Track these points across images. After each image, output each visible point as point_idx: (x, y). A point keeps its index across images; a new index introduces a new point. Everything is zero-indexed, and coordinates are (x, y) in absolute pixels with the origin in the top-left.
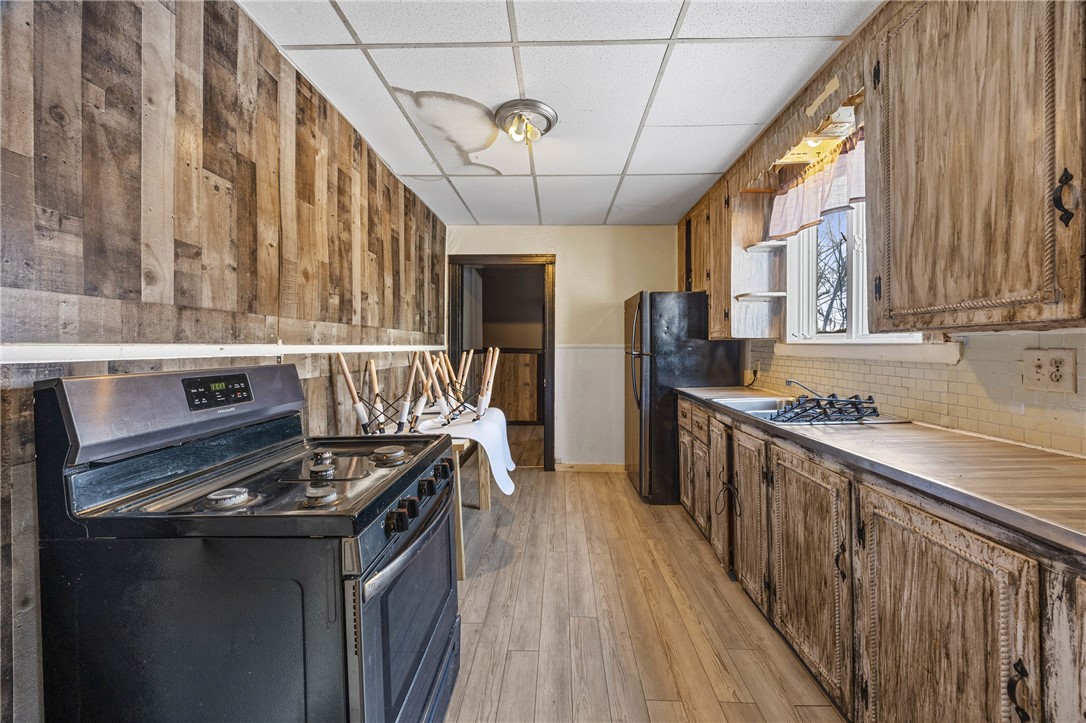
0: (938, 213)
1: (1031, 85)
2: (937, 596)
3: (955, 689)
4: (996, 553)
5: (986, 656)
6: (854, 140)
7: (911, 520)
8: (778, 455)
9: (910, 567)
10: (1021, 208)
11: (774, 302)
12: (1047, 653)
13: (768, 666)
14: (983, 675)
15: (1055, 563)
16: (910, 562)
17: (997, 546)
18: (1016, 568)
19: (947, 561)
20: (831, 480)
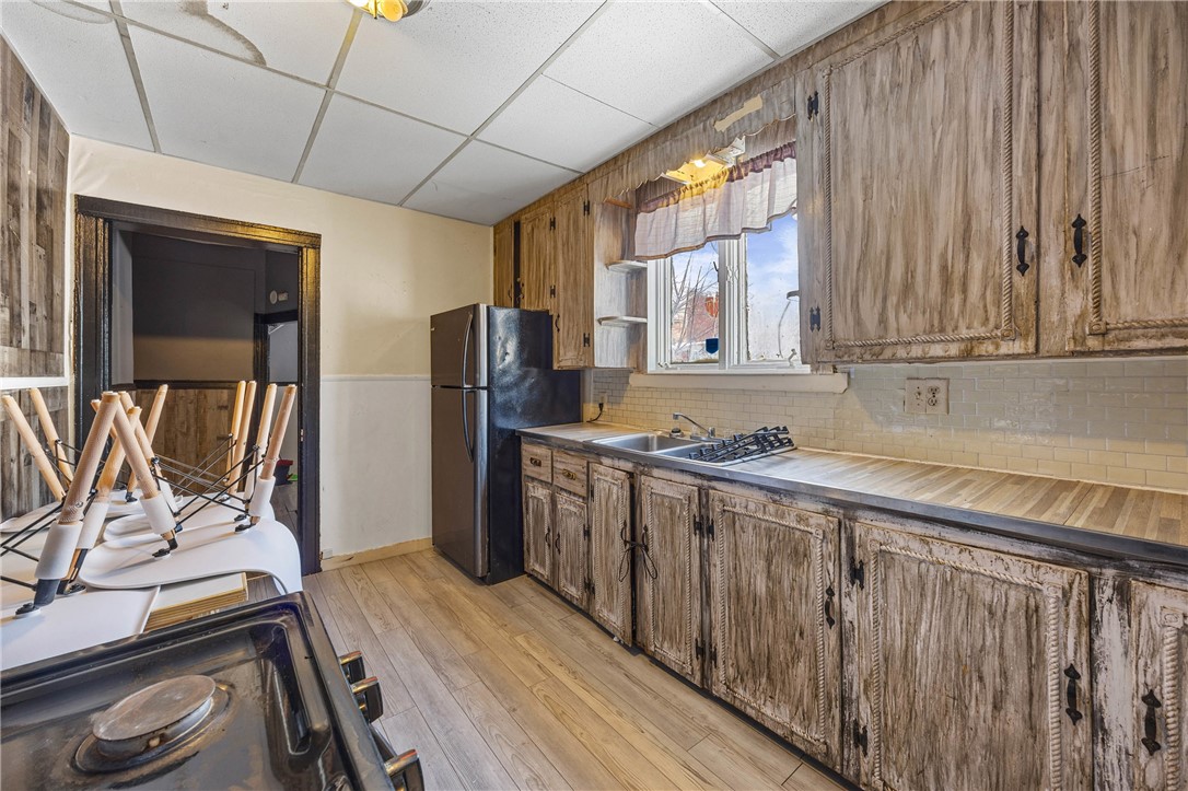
0: (888, 252)
1: (989, 149)
2: (966, 622)
3: (990, 708)
4: (1042, 570)
5: (1030, 669)
6: (743, 170)
7: (930, 552)
8: (722, 501)
9: (929, 599)
10: (979, 256)
11: (631, 329)
12: (1096, 651)
13: (731, 748)
14: (1027, 688)
15: (1104, 571)
16: (929, 594)
17: (1041, 564)
18: (1066, 581)
19: (980, 586)
20: (812, 521)
